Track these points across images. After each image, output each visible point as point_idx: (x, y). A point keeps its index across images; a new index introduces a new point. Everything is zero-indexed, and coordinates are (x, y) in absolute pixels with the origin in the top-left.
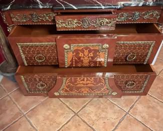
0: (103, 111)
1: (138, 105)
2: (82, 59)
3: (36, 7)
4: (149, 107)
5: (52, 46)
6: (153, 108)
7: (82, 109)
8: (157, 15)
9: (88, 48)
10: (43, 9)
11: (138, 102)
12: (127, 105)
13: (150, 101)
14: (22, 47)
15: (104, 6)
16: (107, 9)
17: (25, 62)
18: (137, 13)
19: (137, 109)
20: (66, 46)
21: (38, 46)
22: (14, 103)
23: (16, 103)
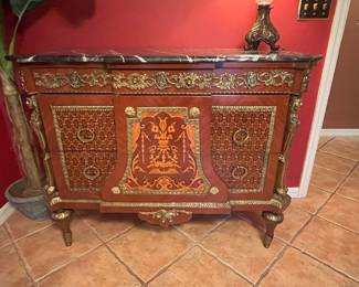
0: (203, 281)
1: (277, 271)
2: (156, 137)
3: (77, 60)
4: (302, 275)
5: (107, 112)
6: (311, 277)
7: (158, 275)
8: (287, 78)
9: (166, 115)
10: (88, 63)
11: (277, 264)
12: (255, 271)
13: (303, 263)
14: (58, 113)
15: (193, 58)
16: (198, 63)
17: (60, 144)
18: (252, 75)
19: (276, 280)
20: (129, 110)
21: (83, 113)
22: (20, 259)
23: (25, 259)
